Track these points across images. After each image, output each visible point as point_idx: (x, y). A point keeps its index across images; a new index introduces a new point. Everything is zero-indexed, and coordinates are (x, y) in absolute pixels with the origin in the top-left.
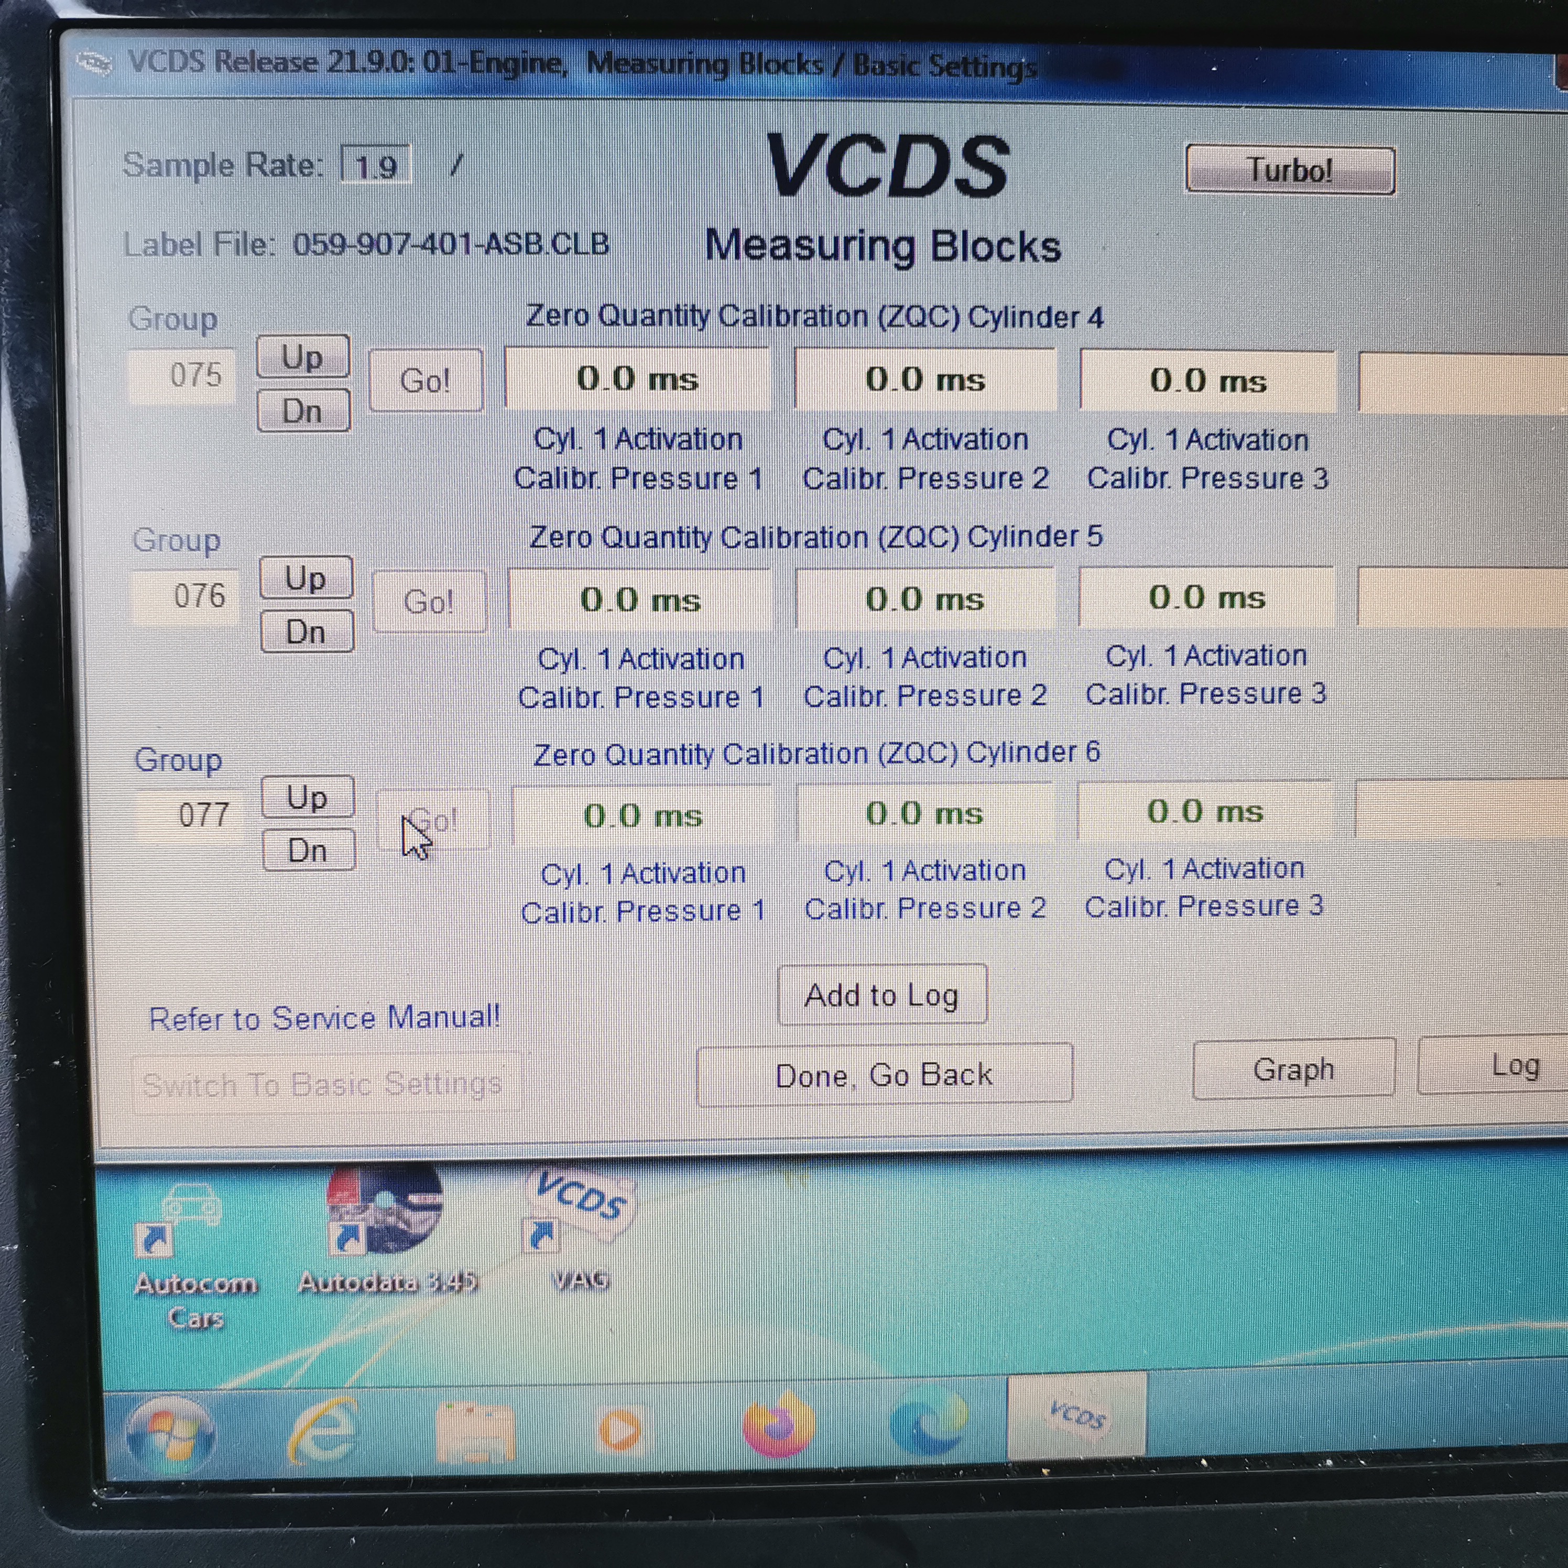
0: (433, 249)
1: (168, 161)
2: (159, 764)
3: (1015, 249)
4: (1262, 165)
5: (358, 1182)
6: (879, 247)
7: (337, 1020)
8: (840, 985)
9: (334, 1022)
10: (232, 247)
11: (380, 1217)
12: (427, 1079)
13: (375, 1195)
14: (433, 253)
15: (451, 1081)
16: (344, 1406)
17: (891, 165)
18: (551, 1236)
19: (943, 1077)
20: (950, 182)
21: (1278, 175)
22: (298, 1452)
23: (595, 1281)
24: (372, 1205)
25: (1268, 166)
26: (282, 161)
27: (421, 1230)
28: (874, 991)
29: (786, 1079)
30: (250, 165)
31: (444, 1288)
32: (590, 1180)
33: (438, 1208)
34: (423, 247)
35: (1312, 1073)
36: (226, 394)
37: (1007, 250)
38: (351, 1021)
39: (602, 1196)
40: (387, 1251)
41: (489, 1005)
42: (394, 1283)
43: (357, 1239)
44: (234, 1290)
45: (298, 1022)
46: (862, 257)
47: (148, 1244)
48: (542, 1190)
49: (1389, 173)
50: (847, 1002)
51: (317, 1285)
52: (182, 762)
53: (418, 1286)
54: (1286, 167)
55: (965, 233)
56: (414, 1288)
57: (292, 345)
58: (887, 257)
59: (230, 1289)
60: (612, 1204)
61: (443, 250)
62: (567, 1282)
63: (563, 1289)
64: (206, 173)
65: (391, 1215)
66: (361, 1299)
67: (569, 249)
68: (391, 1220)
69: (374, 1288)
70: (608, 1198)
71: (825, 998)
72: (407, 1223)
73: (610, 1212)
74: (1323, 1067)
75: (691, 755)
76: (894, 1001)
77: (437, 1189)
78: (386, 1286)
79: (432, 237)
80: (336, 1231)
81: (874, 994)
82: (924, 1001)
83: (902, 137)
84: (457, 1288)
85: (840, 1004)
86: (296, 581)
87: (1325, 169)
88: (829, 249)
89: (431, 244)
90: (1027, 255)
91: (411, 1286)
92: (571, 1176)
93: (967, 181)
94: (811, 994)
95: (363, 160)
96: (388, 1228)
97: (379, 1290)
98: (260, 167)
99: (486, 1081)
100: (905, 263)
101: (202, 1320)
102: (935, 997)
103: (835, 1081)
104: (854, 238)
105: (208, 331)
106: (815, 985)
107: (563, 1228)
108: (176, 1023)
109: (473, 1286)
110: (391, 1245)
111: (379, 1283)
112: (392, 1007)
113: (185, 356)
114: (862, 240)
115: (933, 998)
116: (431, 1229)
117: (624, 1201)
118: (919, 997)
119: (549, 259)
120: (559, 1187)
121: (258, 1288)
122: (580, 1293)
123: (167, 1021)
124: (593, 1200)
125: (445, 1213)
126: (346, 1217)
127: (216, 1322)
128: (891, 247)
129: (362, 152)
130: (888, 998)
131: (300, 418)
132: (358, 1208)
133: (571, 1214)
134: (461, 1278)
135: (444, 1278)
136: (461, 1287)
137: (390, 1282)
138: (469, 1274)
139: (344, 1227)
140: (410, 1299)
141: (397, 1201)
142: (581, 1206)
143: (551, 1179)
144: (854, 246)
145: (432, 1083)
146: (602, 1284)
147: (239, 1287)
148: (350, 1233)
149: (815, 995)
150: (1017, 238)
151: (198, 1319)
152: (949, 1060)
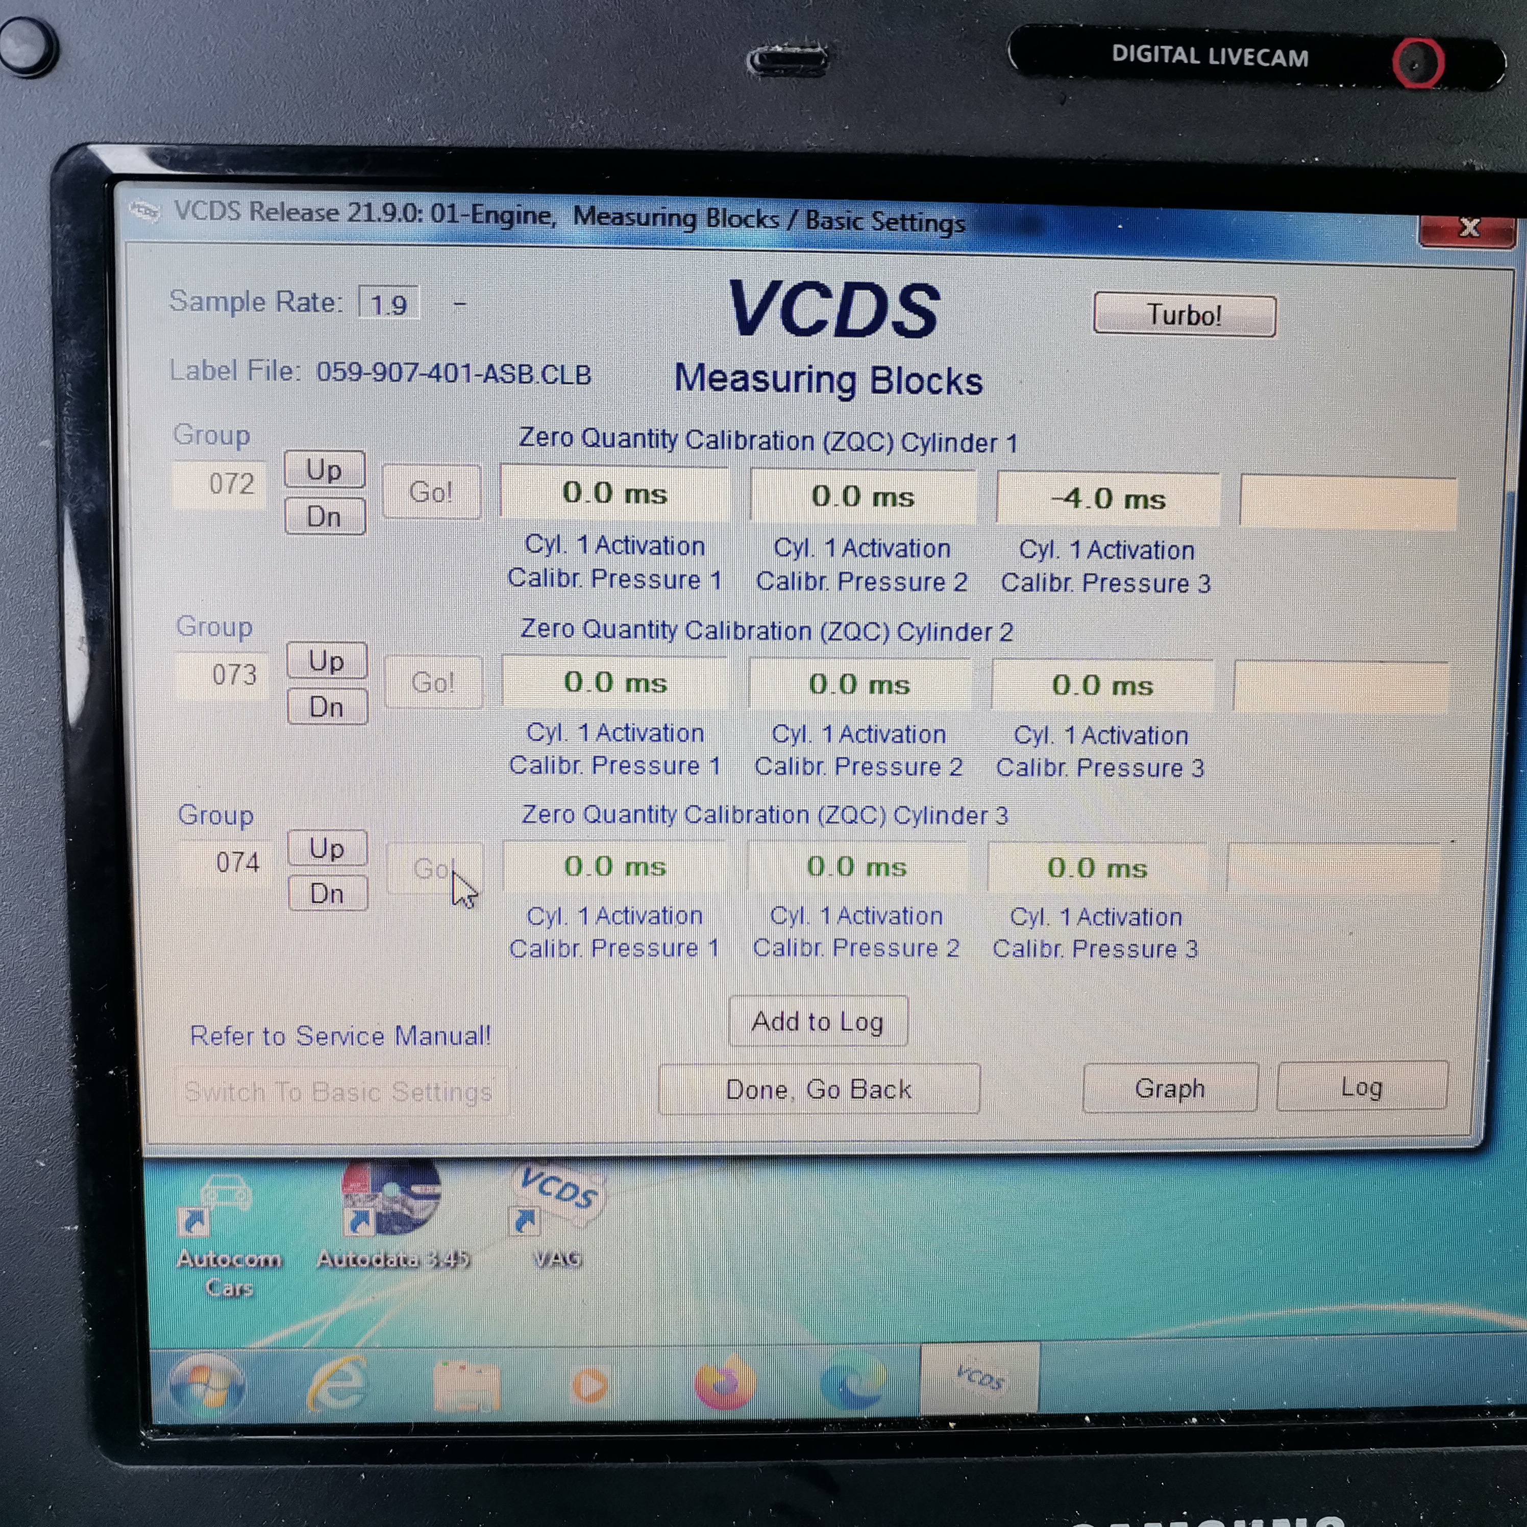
0: (438, 377)
1: (208, 298)
2: (199, 818)
3: (942, 384)
4: (1160, 311)
5: (368, 1174)
6: (825, 380)
7: (351, 1038)
8: (782, 1013)
9: (349, 1041)
10: (263, 372)
11: (387, 1203)
12: (428, 1088)
13: (383, 1185)
14: (438, 381)
15: (449, 1090)
16: (355, 1363)
17: (837, 309)
18: (533, 1223)
19: (869, 1091)
20: (887, 326)
21: (1173, 320)
22: (316, 1402)
23: (570, 1260)
24: (380, 1194)
25: (1165, 312)
26: (307, 298)
27: (422, 1216)
28: (812, 1018)
29: (735, 1092)
30: (279, 302)
31: (441, 1264)
32: (567, 1175)
33: (437, 1197)
34: (430, 376)
35: (1186, 1091)
36: (258, 501)
37: (936, 384)
38: (363, 1039)
39: (576, 1188)
40: (394, 1233)
41: (482, 1027)
42: (399, 1259)
43: (367, 1222)
44: (262, 1264)
45: (318, 1039)
46: (810, 390)
47: (189, 1226)
48: (526, 1183)
49: (1271, 318)
50: (788, 1027)
51: (333, 1261)
52: (220, 817)
53: (419, 1263)
54: (1181, 312)
55: (900, 369)
56: (416, 1264)
57: (316, 458)
58: (832, 390)
59: (259, 1263)
60: (585, 1195)
61: (447, 378)
62: (546, 1260)
63: (543, 1267)
64: (242, 308)
65: (397, 1202)
66: (371, 1272)
67: (556, 379)
68: (397, 1207)
69: (382, 1264)
70: (582, 1191)
71: (770, 1024)
72: (411, 1210)
73: (583, 1202)
74: (1195, 1087)
75: (657, 815)
76: (828, 1027)
77: (436, 1181)
78: (392, 1263)
79: (437, 366)
80: (349, 1215)
81: (811, 1021)
82: (854, 1027)
83: (847, 284)
84: (452, 1265)
85: (782, 1028)
86: (318, 664)
87: (1216, 315)
88: (782, 383)
89: (436, 373)
90: (953, 388)
91: (413, 1263)
92: (550, 1171)
93: (902, 323)
94: (757, 1020)
95: (378, 298)
96: (393, 1214)
97: (386, 1266)
98: (288, 303)
99: (479, 1091)
100: (847, 395)
101: (235, 1290)
102: (863, 1024)
103: (777, 1094)
104: (803, 373)
105: (242, 446)
106: (761, 1012)
107: (544, 1216)
108: (213, 1039)
109: (467, 1262)
110: (396, 1228)
111: (386, 1260)
112: (398, 1027)
113: (222, 468)
114: (810, 374)
115: (862, 1024)
116: (430, 1216)
117: (596, 1193)
118: (850, 1023)
119: (538, 388)
120: (540, 1180)
121: (282, 1263)
122: (557, 1269)
123: (206, 1037)
124: (569, 1192)
125: (443, 1202)
126: (358, 1204)
127: (246, 1292)
128: (835, 381)
129: (375, 292)
130: (824, 1024)
131: (322, 522)
132: (368, 1196)
133: (549, 1203)
134: (456, 1255)
135: (442, 1256)
136: (455, 1264)
137: (395, 1260)
138: (463, 1253)
139: (356, 1212)
140: (412, 1273)
141: (402, 1191)
142: (559, 1196)
143: (532, 1176)
144: (804, 379)
145: (432, 1092)
146: (575, 1262)
147: (266, 1262)
148: (362, 1217)
149: (761, 1020)
150: (945, 375)
151: (231, 1288)
152: (875, 1077)
